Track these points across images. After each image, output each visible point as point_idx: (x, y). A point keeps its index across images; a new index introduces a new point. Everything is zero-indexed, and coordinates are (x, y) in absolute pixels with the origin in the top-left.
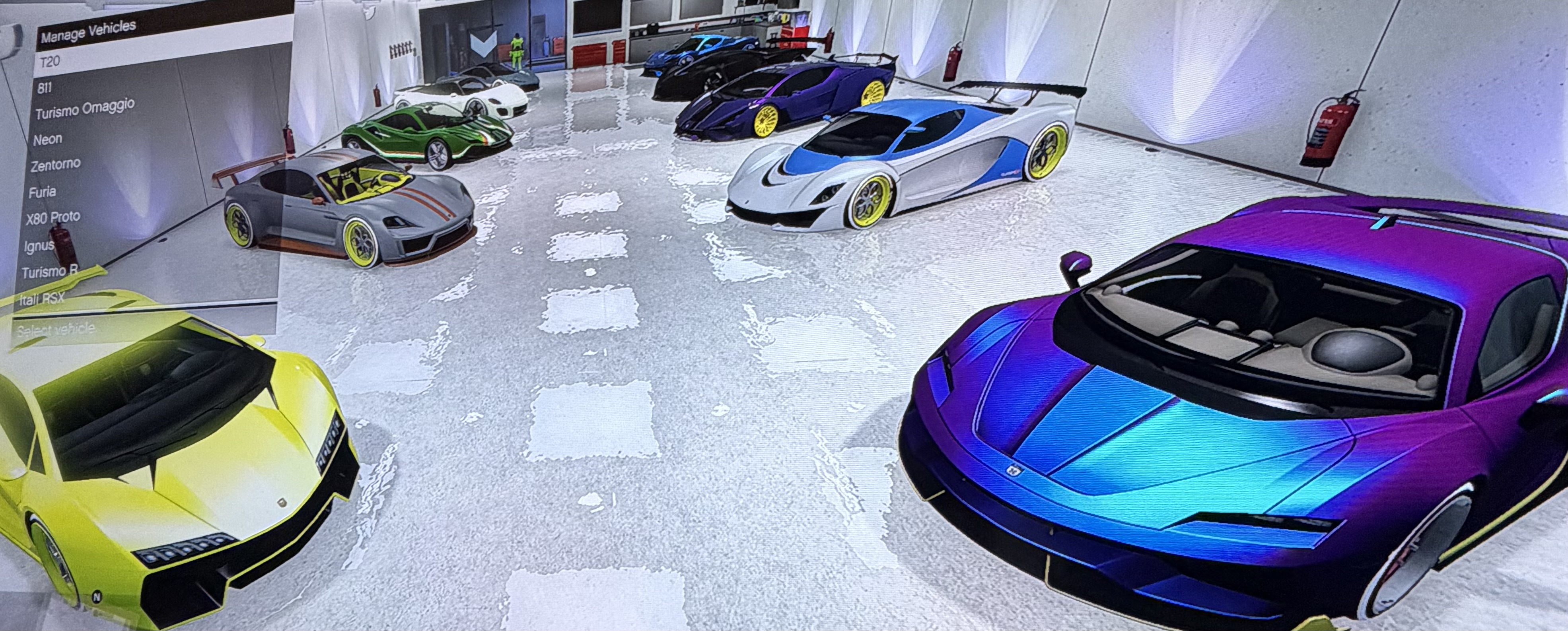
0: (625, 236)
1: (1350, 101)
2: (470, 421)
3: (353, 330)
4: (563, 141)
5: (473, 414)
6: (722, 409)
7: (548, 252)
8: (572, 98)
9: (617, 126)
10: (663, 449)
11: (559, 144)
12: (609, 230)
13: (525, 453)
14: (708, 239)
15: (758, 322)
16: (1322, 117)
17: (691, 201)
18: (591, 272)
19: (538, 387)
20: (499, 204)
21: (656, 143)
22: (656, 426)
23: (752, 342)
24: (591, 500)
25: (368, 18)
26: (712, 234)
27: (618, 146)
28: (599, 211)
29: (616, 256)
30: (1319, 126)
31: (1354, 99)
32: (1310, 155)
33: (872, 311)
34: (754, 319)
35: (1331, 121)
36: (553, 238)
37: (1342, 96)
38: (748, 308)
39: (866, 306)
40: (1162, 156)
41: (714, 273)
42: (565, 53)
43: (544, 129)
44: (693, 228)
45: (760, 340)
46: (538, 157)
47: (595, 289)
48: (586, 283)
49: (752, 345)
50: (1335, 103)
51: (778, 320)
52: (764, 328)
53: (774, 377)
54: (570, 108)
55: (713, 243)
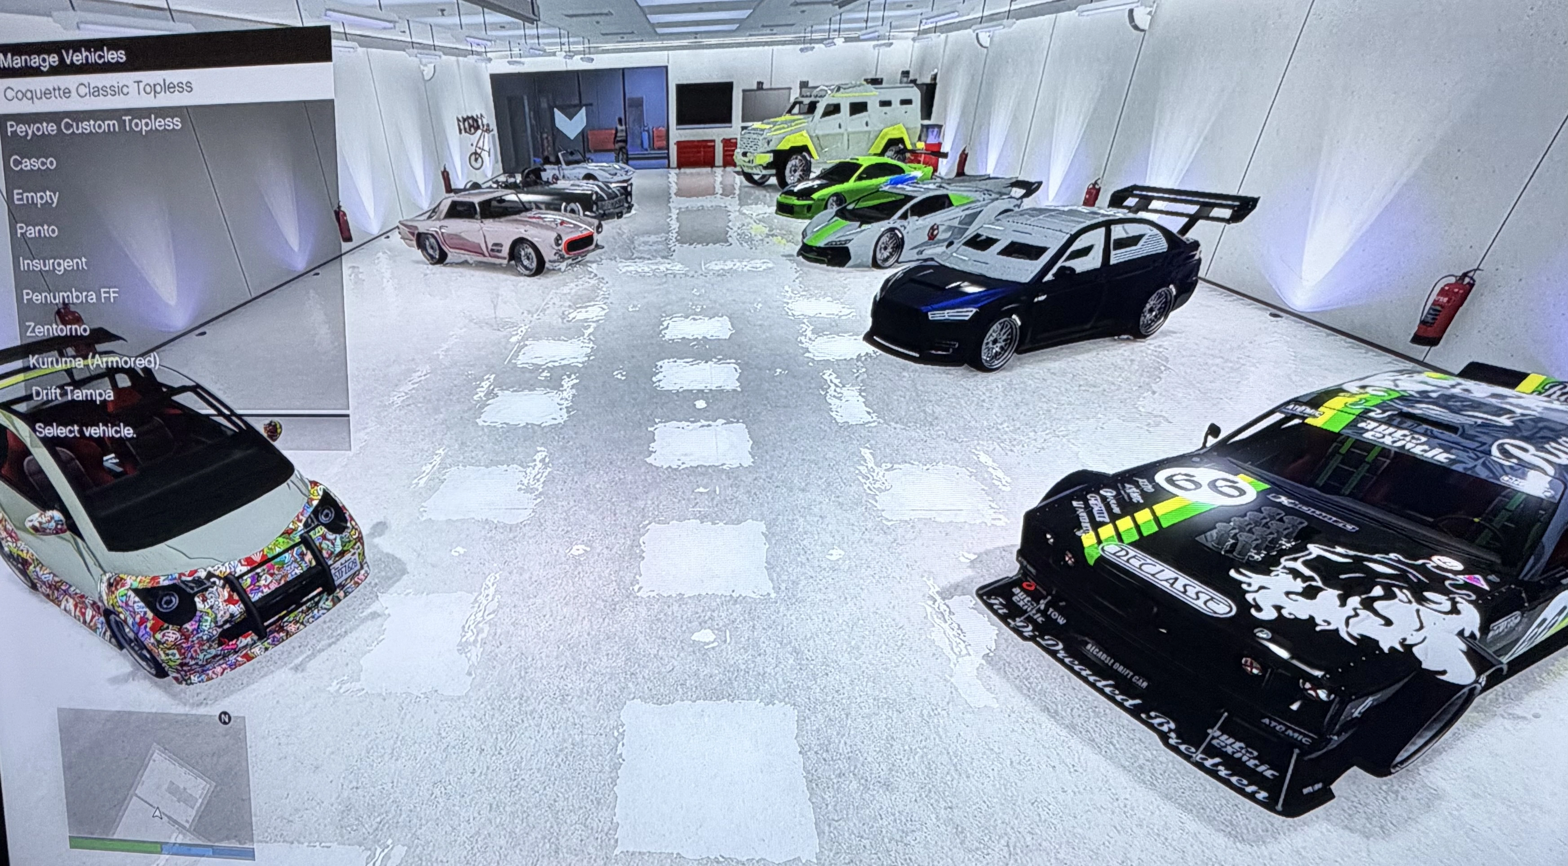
0: (737, 367)
1: (1467, 280)
2: (577, 553)
3: (440, 451)
4: (668, 254)
5: (579, 547)
6: (836, 554)
7: (654, 379)
8: (677, 203)
9: (727, 241)
10: (777, 589)
11: (663, 257)
12: (720, 360)
13: (636, 588)
14: (825, 377)
15: (875, 467)
16: (1438, 295)
17: (809, 333)
18: (701, 404)
19: (647, 522)
20: (598, 321)
21: (770, 265)
22: (770, 567)
23: (869, 488)
24: (705, 636)
25: (426, 78)
26: (830, 372)
27: (729, 265)
28: (709, 337)
29: (728, 388)
30: (1435, 303)
31: (1472, 278)
32: (1420, 334)
33: (990, 462)
34: (871, 464)
35: (1446, 300)
36: (659, 364)
37: (1460, 274)
38: (866, 453)
39: (983, 458)
40: (1284, 322)
41: (831, 413)
42: (668, 148)
43: (646, 239)
44: (811, 364)
45: (876, 486)
46: (640, 270)
47: (707, 423)
48: (694, 416)
49: (869, 491)
50: (1453, 280)
51: (896, 466)
52: (881, 474)
53: (889, 524)
54: (674, 217)
55: (831, 381)
